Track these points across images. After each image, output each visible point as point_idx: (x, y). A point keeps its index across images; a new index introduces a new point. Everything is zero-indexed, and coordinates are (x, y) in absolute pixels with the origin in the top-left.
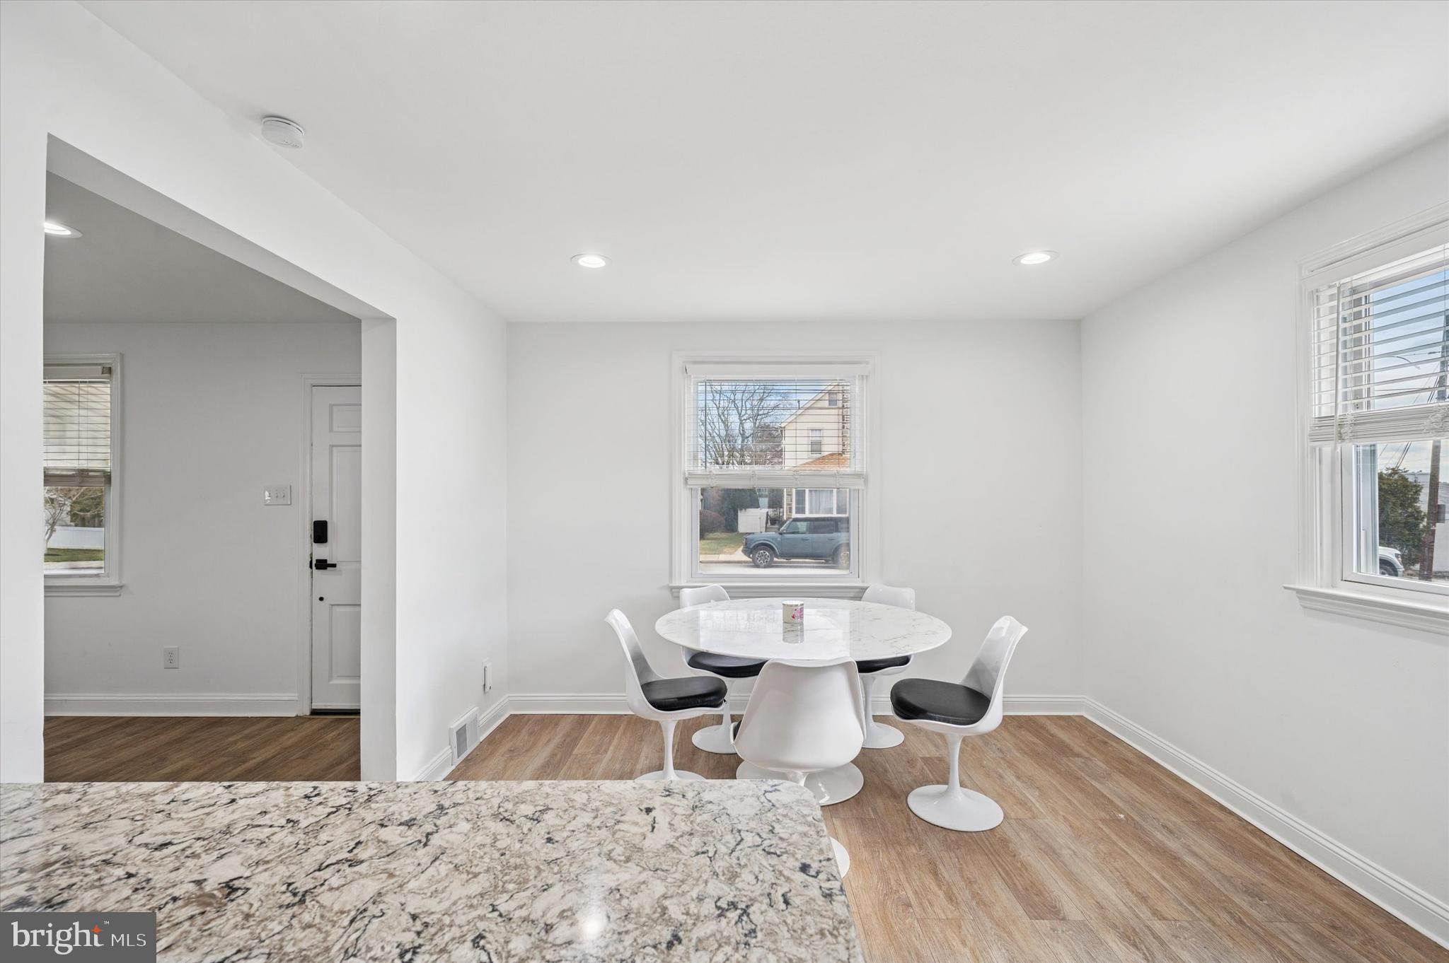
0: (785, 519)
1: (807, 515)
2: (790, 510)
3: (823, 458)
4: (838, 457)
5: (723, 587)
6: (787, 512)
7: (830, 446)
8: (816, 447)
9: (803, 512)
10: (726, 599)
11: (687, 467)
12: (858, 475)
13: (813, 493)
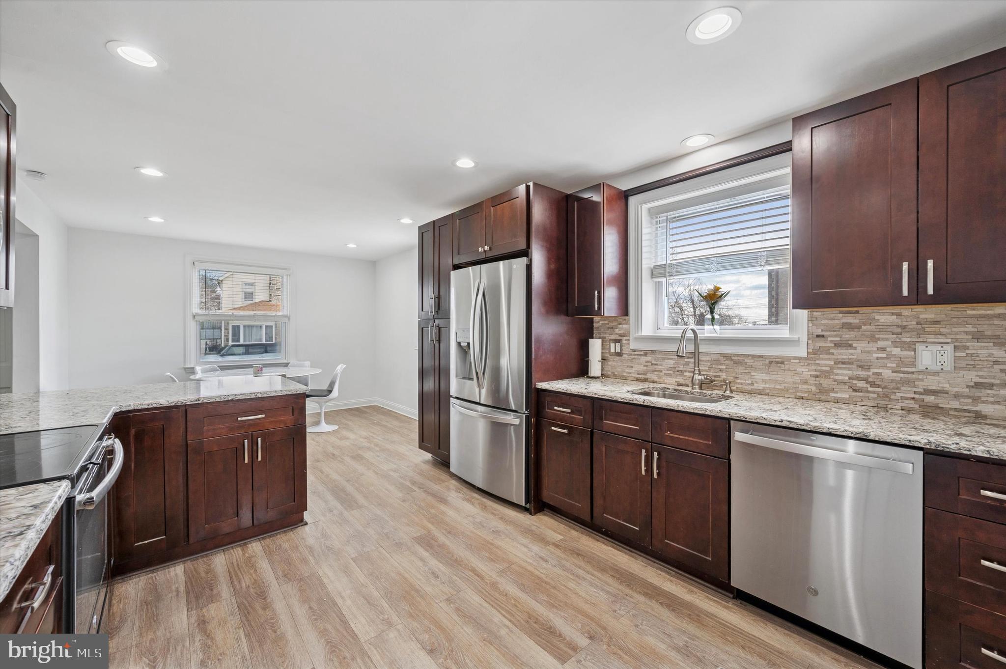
0: (223, 346)
1: (242, 342)
2: (228, 340)
3: (255, 304)
4: (266, 304)
5: (218, 366)
6: (224, 342)
7: (261, 295)
8: (249, 295)
9: (238, 341)
10: (218, 370)
11: (196, 310)
12: (286, 316)
13: (247, 328)
